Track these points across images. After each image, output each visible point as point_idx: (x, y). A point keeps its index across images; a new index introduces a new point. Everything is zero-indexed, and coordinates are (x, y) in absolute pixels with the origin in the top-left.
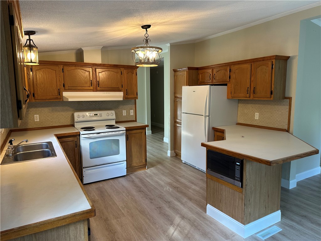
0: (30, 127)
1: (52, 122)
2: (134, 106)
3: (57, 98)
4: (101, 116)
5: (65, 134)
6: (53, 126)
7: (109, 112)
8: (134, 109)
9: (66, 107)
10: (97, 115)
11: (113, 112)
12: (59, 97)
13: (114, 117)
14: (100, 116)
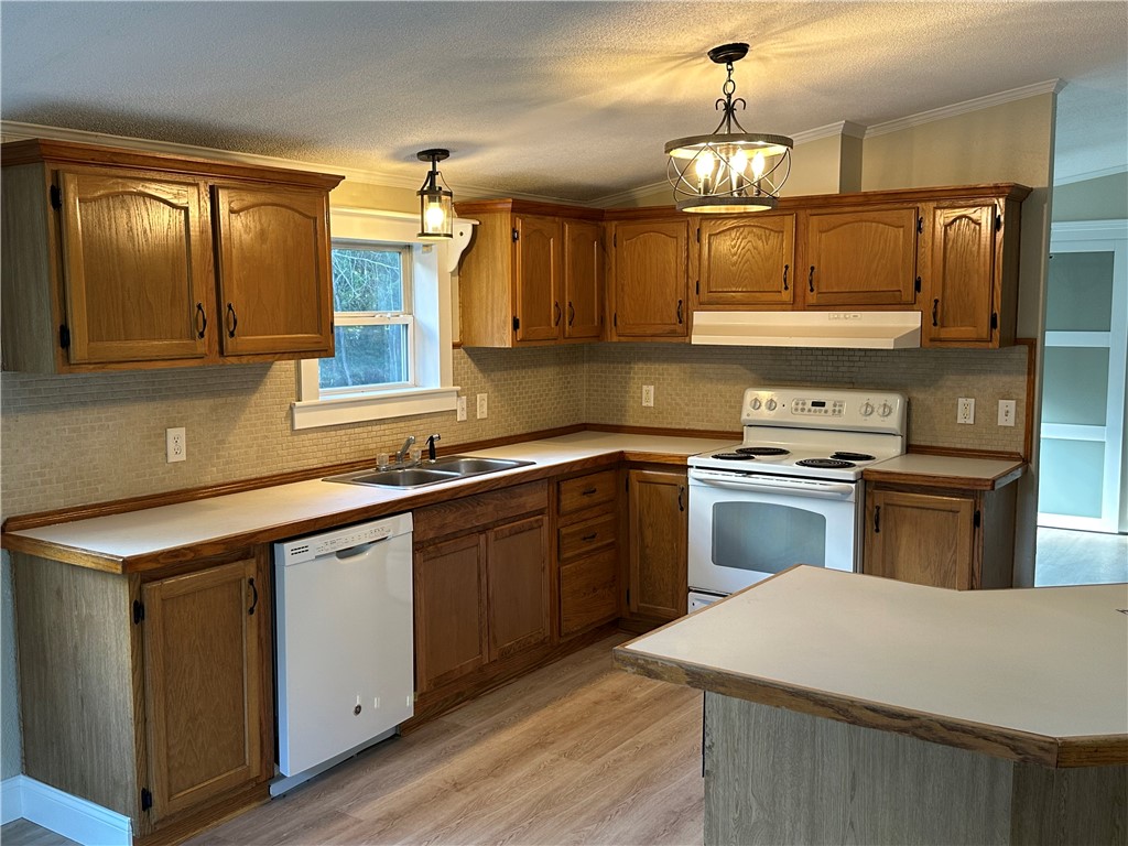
0: (631, 422)
1: (687, 414)
2: (1022, 380)
3: (673, 333)
4: (840, 411)
5: (650, 455)
6: (688, 430)
7: (877, 399)
8: (1024, 396)
9: (735, 366)
10: (823, 404)
11: (896, 402)
12: (680, 328)
13: (894, 421)
14: (834, 411)
